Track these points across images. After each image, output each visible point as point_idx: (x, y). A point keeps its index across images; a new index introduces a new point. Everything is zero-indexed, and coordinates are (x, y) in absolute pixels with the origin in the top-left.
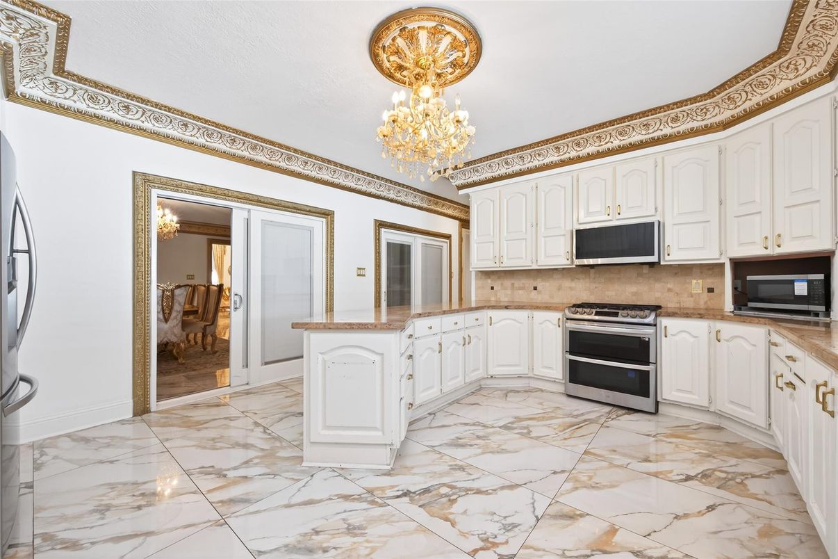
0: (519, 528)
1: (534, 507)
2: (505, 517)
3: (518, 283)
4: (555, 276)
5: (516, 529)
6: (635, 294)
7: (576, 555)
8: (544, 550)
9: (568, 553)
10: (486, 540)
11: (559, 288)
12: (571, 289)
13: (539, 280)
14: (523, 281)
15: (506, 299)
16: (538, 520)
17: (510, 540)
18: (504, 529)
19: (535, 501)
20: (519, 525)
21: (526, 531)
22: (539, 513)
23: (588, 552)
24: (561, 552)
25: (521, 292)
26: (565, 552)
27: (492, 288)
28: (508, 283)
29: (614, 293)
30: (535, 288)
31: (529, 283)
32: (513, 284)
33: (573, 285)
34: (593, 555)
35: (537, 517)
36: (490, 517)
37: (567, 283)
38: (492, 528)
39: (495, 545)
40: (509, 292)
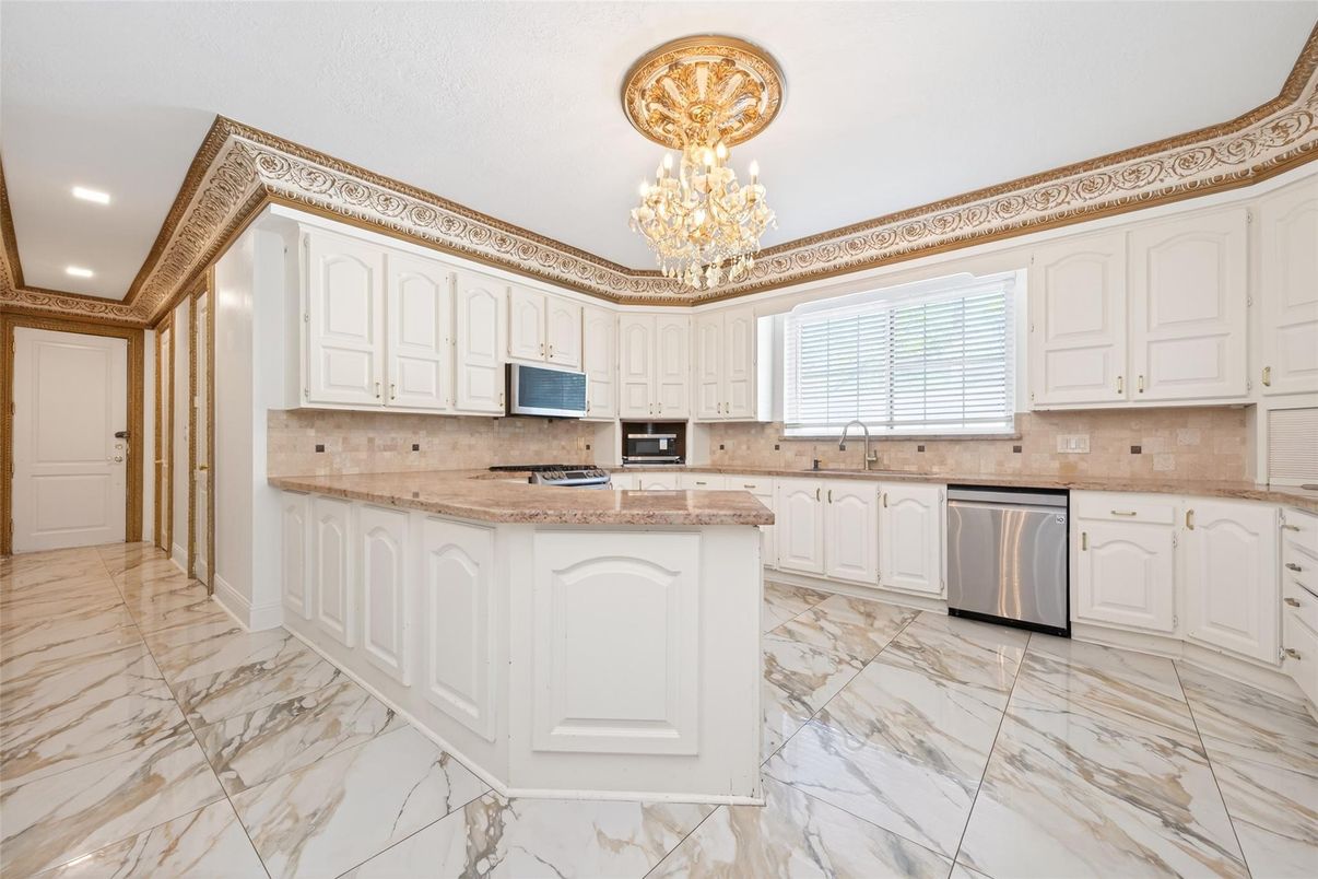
3: (382, 437)
4: (448, 428)
6: (537, 453)
11: (454, 447)
12: (471, 447)
13: (423, 433)
14: (393, 435)
15: (356, 470)
25: (387, 454)
27: (320, 449)
28: (359, 437)
29: (517, 453)
30: (416, 448)
31: (405, 438)
32: (371, 440)
33: (473, 441)
37: (465, 439)
40: (363, 455)
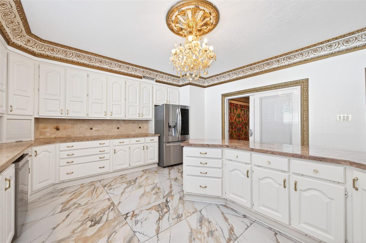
0: (135, 225)
1: (141, 233)
2: (142, 223)
5: (134, 223)
7: (112, 235)
8: (121, 227)
9: (114, 233)
10: (136, 215)
16: (134, 232)
17: (131, 220)
18: (137, 221)
19: (144, 235)
20: (136, 225)
21: (132, 226)
22: (137, 234)
23: (109, 240)
24: (117, 231)
26: (115, 233)
34: (107, 241)
35: (136, 232)
36: (145, 218)
38: (139, 218)
39: (132, 216)
